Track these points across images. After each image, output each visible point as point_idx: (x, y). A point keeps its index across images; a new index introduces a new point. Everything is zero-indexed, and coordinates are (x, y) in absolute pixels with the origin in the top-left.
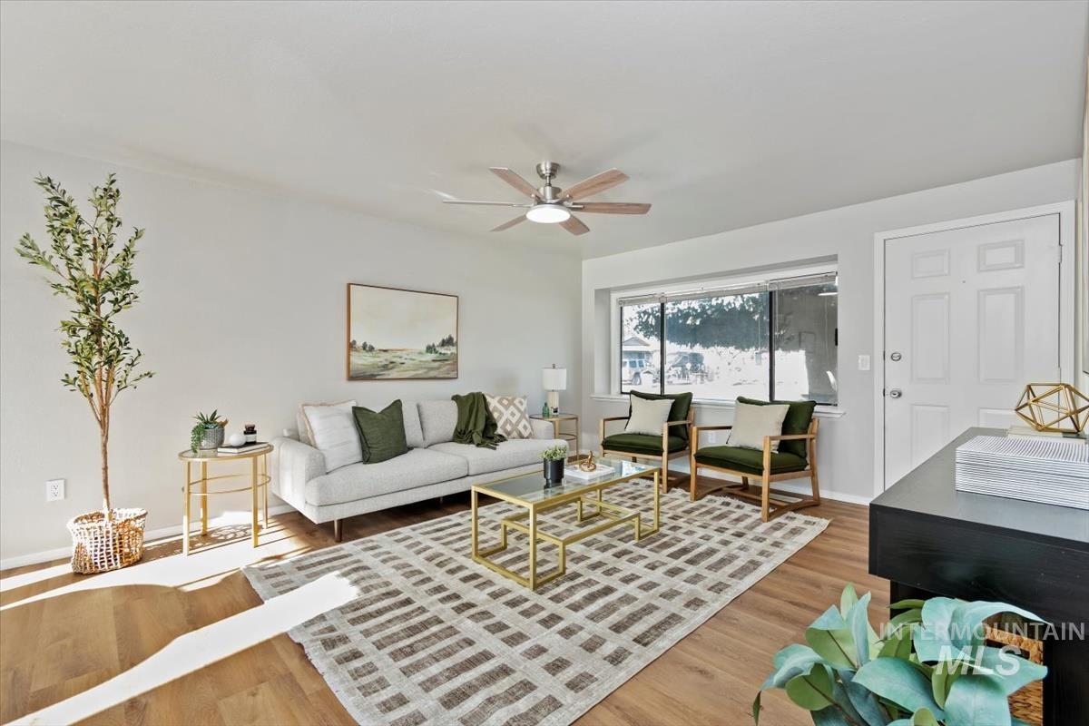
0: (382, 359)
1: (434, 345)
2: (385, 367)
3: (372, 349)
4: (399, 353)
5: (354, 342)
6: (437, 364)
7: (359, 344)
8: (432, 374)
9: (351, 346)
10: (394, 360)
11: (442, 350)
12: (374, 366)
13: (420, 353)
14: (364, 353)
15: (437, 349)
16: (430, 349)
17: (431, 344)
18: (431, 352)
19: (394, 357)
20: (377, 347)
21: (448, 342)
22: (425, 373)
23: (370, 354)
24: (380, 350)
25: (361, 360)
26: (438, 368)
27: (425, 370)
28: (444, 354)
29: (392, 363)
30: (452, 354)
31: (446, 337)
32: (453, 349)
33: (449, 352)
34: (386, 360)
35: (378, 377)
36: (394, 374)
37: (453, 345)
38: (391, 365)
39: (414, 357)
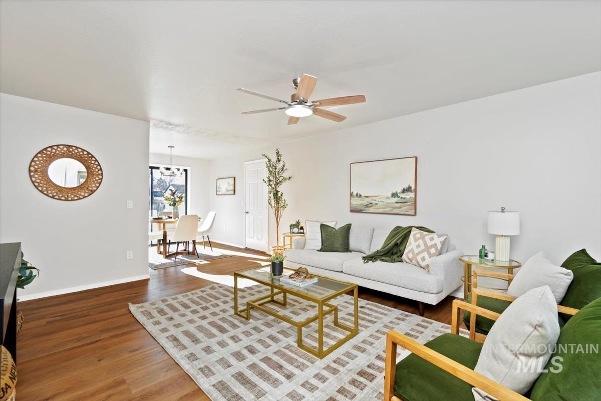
0: (365, 201)
1: (397, 193)
2: (367, 206)
3: (360, 196)
4: (374, 198)
5: (352, 193)
6: (399, 205)
7: (355, 193)
8: (396, 211)
9: (351, 194)
10: (371, 202)
11: (403, 196)
12: (362, 205)
13: (388, 198)
14: (357, 198)
15: (399, 195)
16: (394, 195)
17: (395, 192)
18: (395, 197)
19: (372, 200)
20: (363, 195)
21: (408, 190)
22: (391, 210)
23: (360, 199)
24: (365, 197)
25: (356, 202)
26: (400, 208)
27: (391, 208)
28: (404, 198)
29: (371, 203)
30: (410, 198)
31: (406, 187)
32: (412, 195)
33: (408, 197)
34: (368, 202)
35: (364, 211)
36: (372, 210)
37: (411, 192)
38: (370, 205)
39: (383, 201)
